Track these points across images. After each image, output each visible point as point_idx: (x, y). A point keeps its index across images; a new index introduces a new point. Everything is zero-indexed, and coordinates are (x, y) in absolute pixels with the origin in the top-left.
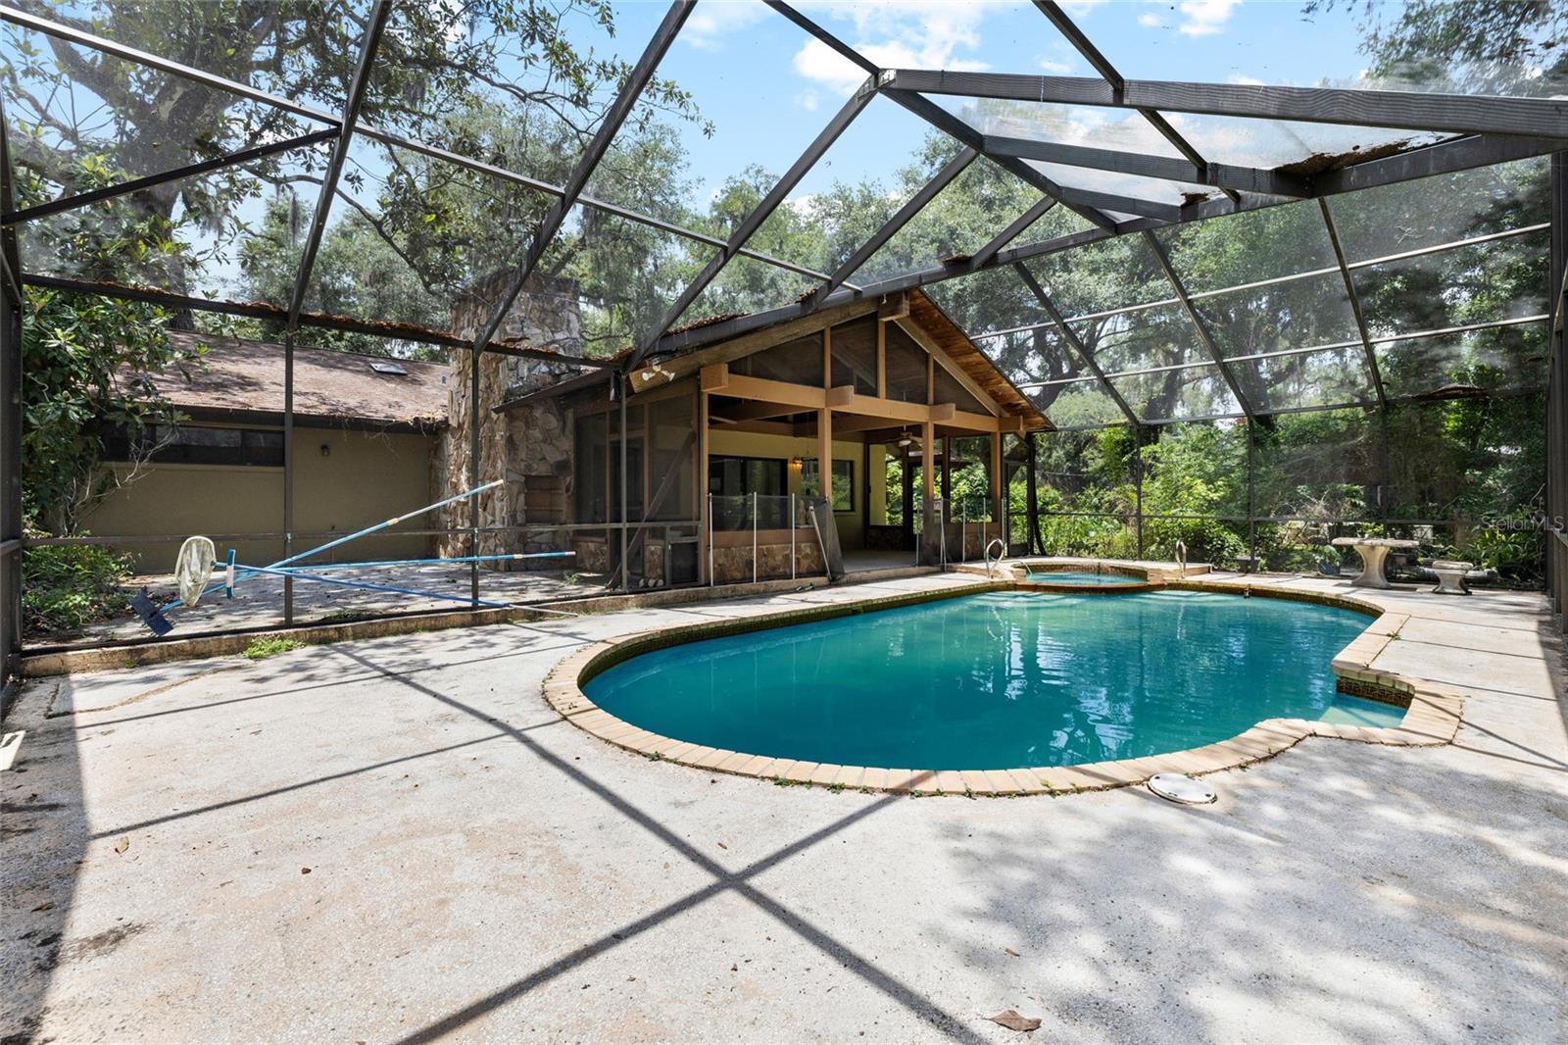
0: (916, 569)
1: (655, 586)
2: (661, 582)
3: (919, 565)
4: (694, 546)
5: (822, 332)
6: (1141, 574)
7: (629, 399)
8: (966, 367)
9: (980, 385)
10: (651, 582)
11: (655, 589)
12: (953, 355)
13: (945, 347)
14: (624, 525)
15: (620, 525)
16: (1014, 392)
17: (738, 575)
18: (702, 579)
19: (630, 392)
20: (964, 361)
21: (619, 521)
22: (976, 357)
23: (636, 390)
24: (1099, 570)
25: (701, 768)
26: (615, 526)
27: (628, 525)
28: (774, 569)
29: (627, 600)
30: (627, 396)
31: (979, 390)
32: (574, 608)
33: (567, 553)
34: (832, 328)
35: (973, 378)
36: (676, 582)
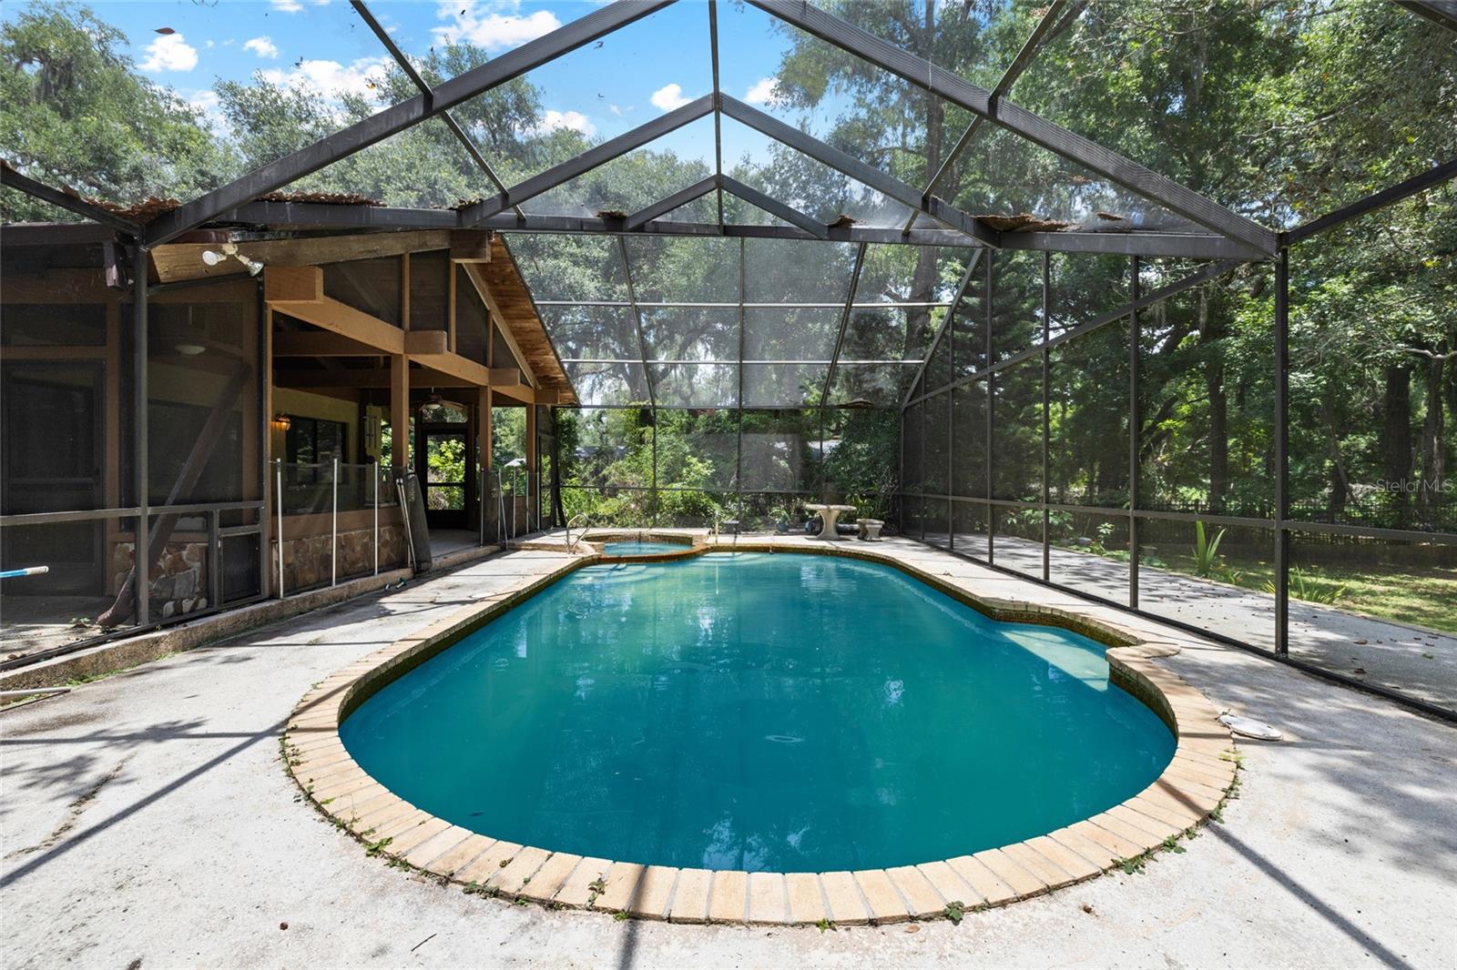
0: (482, 550)
1: (193, 610)
2: (203, 603)
3: (484, 545)
4: (254, 540)
5: (400, 257)
6: (687, 541)
7: (152, 289)
8: (516, 333)
9: (524, 354)
10: (187, 605)
11: (195, 615)
12: (507, 317)
13: (503, 307)
14: (143, 511)
15: (137, 512)
16: (557, 365)
17: (311, 577)
18: (266, 591)
19: (153, 280)
20: (518, 325)
21: (132, 502)
22: (533, 324)
23: (162, 277)
24: (640, 539)
25: (1030, 896)
26: (126, 512)
27: (150, 511)
28: (354, 563)
29: (156, 641)
30: (149, 285)
31: (522, 357)
32: (53, 675)
33: (29, 571)
34: (412, 255)
35: (519, 345)
36: (230, 601)
